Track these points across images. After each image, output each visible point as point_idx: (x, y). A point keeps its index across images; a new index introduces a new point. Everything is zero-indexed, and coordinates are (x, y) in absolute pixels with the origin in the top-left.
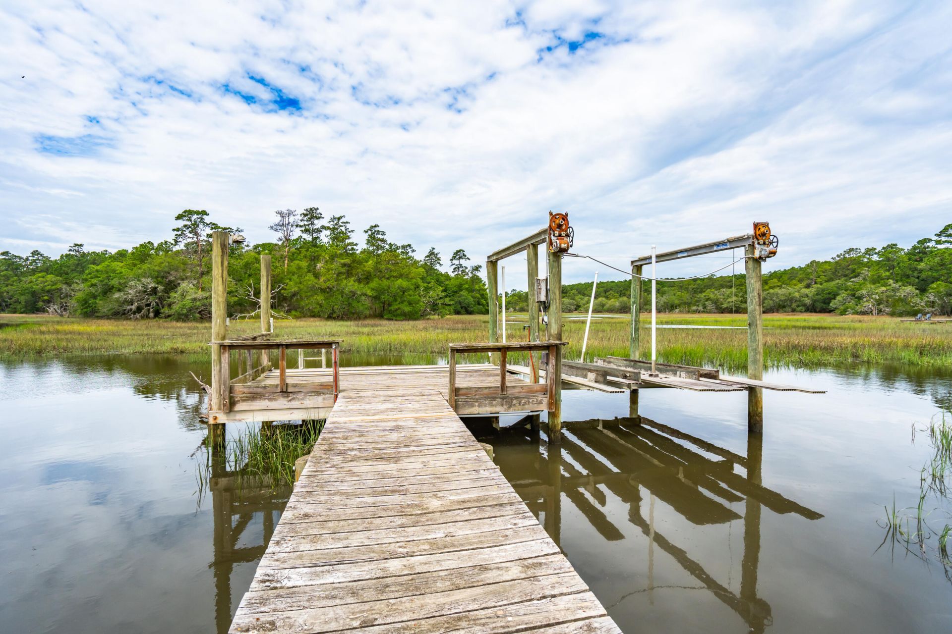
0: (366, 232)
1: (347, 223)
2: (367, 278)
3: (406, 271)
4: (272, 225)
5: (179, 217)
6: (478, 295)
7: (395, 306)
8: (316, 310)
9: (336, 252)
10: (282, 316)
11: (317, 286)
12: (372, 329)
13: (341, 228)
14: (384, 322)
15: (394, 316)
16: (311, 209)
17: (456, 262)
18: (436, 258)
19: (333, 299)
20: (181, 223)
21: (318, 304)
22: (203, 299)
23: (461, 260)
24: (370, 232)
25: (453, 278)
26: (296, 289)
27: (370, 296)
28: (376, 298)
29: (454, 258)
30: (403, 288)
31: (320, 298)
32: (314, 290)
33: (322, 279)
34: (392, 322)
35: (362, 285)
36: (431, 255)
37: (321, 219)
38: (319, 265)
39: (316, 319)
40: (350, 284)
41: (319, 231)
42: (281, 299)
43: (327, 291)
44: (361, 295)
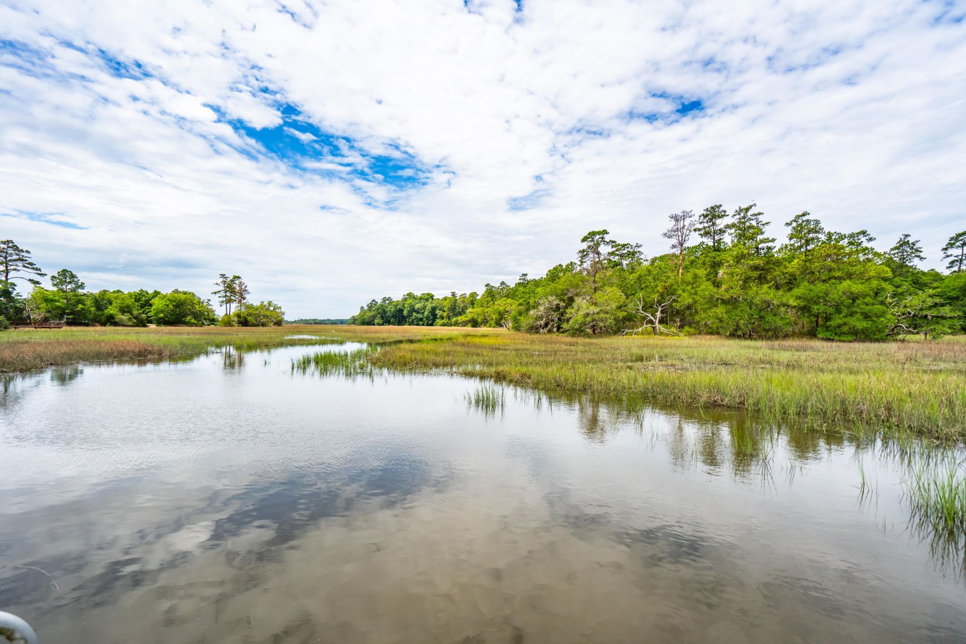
0: (788, 224)
1: (760, 214)
2: (791, 283)
3: (858, 268)
4: (666, 231)
5: (584, 240)
7: (837, 321)
8: (714, 326)
9: (742, 252)
10: (673, 332)
11: (716, 296)
12: (797, 354)
13: (751, 222)
14: (817, 344)
15: (836, 334)
16: (712, 208)
17: (955, 252)
18: (912, 248)
19: (738, 312)
20: (585, 246)
21: (717, 318)
22: (594, 314)
24: (794, 224)
25: (947, 277)
26: (691, 300)
27: (795, 307)
28: (804, 309)
29: (950, 246)
30: (852, 293)
31: (720, 310)
32: (713, 302)
33: (724, 287)
34: (834, 344)
35: (780, 292)
36: (901, 245)
37: (725, 218)
38: (721, 272)
39: (713, 337)
40: (763, 291)
41: (722, 232)
42: (674, 313)
43: (732, 302)
44: (779, 306)
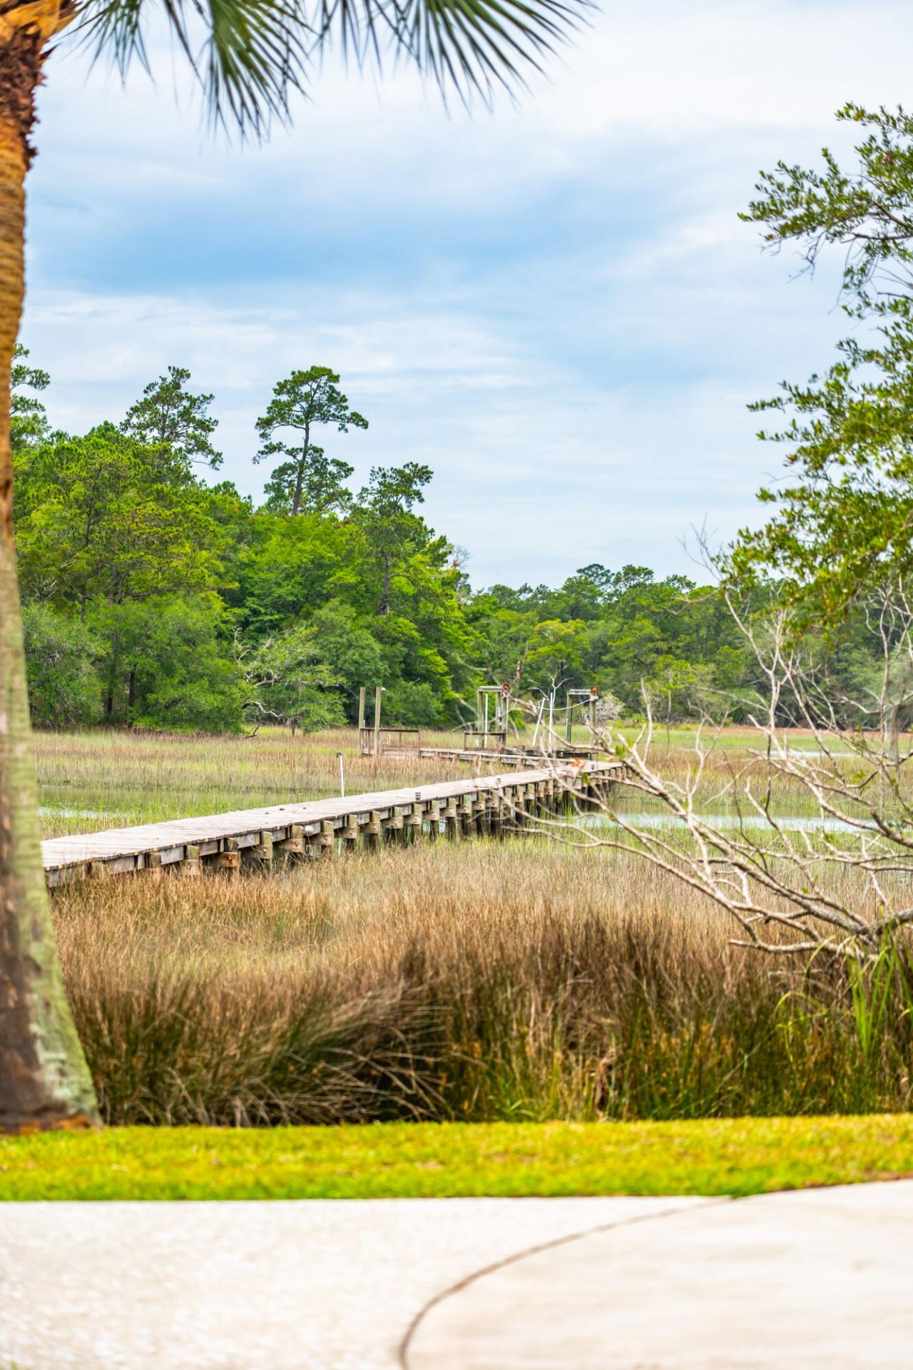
6: (406, 625)
17: (288, 435)
23: (315, 426)
29: (278, 413)
